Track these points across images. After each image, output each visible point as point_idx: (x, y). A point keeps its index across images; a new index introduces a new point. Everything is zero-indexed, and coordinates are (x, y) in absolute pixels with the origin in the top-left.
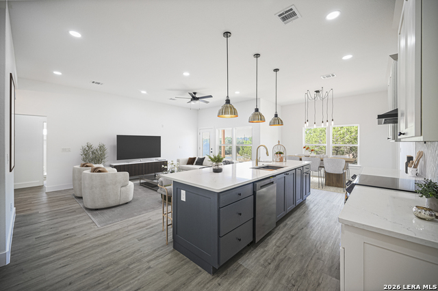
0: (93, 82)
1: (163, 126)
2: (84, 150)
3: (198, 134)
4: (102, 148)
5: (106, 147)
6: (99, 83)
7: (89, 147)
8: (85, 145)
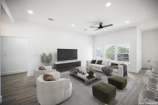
0: (49, 19)
1: (79, 44)
2: (42, 56)
3: (94, 48)
4: (50, 55)
5: (53, 55)
6: (52, 20)
7: (44, 55)
8: (42, 54)
